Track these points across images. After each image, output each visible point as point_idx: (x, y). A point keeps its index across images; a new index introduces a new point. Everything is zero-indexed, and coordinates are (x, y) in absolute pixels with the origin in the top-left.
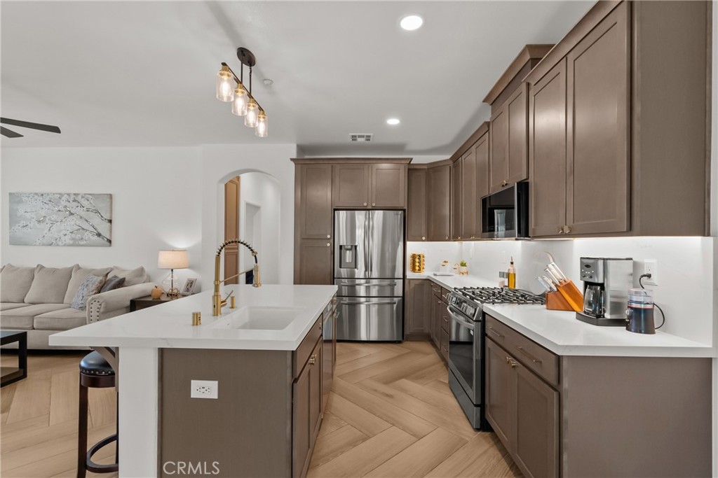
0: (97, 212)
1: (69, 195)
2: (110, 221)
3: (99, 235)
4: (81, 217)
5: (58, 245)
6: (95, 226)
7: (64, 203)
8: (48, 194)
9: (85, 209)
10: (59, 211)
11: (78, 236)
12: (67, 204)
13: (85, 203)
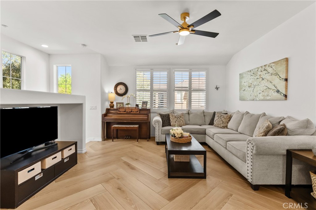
0: (277, 74)
1: (262, 67)
2: (286, 80)
3: (278, 91)
4: (268, 80)
5: (256, 100)
6: (276, 85)
7: (259, 73)
8: (253, 70)
9: (270, 74)
10: (257, 78)
11: (266, 94)
12: (261, 73)
13: (270, 70)
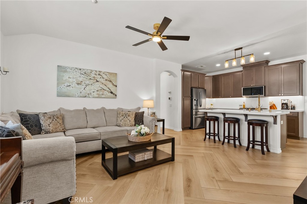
0: (110, 81)
1: (96, 71)
2: (116, 86)
3: (112, 93)
4: (103, 84)
6: (110, 88)
7: (93, 75)
8: (84, 70)
9: (104, 79)
10: (91, 79)
11: (101, 93)
12: (95, 76)
13: (104, 76)
